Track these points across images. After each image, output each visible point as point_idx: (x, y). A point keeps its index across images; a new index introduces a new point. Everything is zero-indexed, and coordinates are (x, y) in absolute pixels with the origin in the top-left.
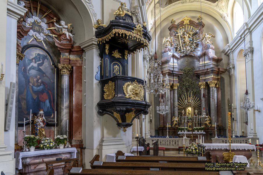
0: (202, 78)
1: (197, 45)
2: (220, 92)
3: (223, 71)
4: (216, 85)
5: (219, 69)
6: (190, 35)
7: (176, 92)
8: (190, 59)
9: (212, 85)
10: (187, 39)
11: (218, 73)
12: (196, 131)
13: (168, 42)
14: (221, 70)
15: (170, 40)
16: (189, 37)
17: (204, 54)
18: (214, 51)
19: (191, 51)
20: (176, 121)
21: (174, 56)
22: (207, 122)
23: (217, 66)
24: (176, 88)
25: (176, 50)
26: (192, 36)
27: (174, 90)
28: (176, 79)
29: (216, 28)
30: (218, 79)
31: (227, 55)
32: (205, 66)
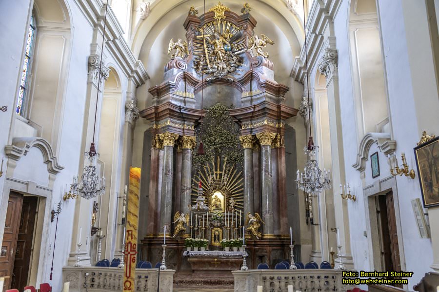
0: (247, 125)
1: (241, 60)
2: (283, 159)
3: (290, 112)
4: (274, 141)
5: (279, 107)
6: (226, 38)
7: (189, 155)
8: (225, 89)
9: (266, 143)
10: (219, 47)
11: (279, 116)
12: (227, 249)
13: (178, 49)
14: (282, 109)
15: (181, 45)
16: (224, 44)
17: (251, 77)
18: (272, 72)
19: (229, 72)
20: (184, 224)
21: (186, 77)
22: (253, 228)
23: (278, 101)
24: (189, 146)
25: (197, 68)
26: (231, 43)
27: (184, 151)
28: (189, 126)
29: (279, 29)
30: (279, 130)
31: (300, 81)
32: (251, 100)
